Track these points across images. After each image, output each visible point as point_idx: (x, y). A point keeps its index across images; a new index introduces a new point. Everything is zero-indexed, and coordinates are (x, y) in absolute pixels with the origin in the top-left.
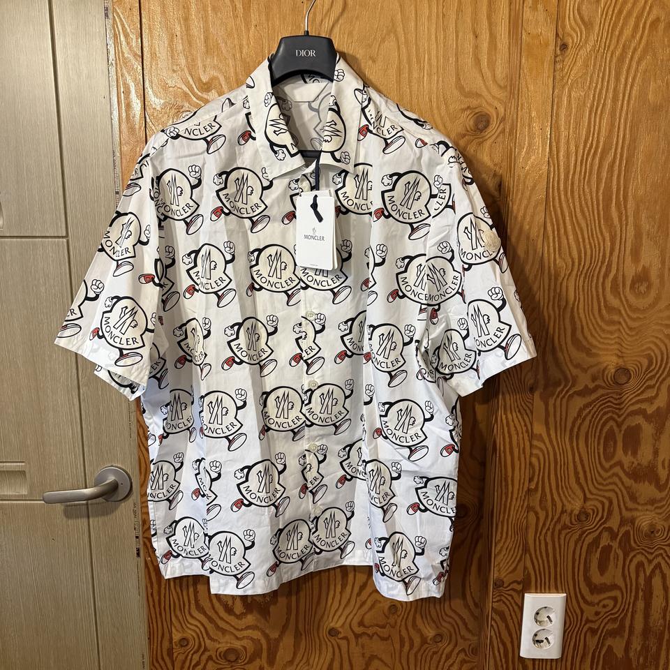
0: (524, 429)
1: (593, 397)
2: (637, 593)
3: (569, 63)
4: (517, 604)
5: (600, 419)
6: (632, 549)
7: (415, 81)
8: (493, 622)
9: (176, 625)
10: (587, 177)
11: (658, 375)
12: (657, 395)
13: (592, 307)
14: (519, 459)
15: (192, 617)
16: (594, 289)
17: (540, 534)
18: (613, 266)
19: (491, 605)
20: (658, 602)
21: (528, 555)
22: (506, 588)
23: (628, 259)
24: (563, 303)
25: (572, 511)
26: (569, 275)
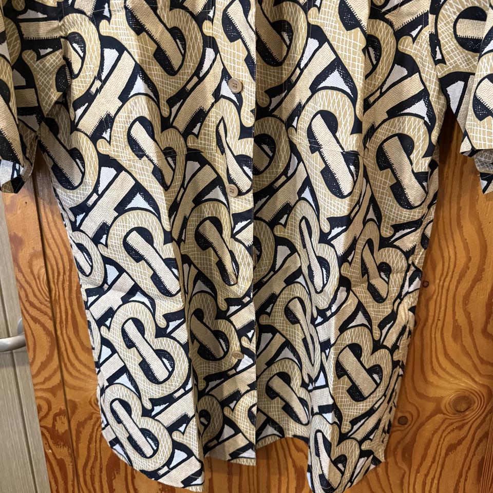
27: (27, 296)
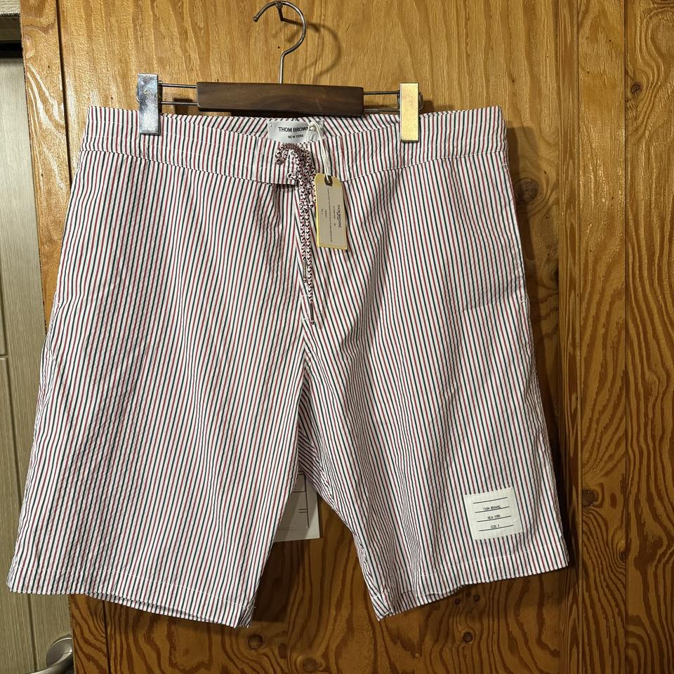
0: (616, 611)
3: (645, 109)
14: (611, 653)
26: (664, 393)
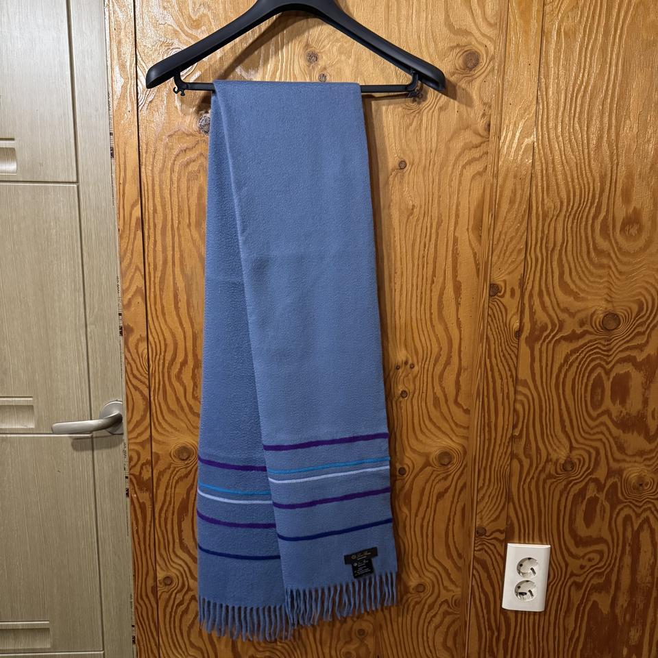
0: (509, 374)
1: (581, 342)
2: (624, 547)
4: (499, 554)
5: (588, 365)
6: (621, 502)
7: (403, 18)
8: (474, 571)
9: (161, 563)
10: (577, 115)
11: (649, 321)
12: (647, 342)
13: (581, 250)
14: (503, 404)
15: (177, 556)
16: (582, 231)
17: (524, 483)
18: (603, 207)
19: (472, 553)
20: (646, 557)
21: (511, 504)
22: (489, 536)
23: (619, 201)
24: (551, 245)
25: (557, 460)
26: (558, 216)
27: (132, 370)
